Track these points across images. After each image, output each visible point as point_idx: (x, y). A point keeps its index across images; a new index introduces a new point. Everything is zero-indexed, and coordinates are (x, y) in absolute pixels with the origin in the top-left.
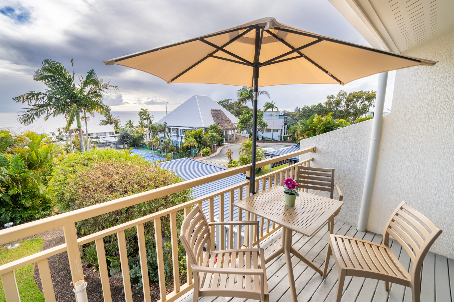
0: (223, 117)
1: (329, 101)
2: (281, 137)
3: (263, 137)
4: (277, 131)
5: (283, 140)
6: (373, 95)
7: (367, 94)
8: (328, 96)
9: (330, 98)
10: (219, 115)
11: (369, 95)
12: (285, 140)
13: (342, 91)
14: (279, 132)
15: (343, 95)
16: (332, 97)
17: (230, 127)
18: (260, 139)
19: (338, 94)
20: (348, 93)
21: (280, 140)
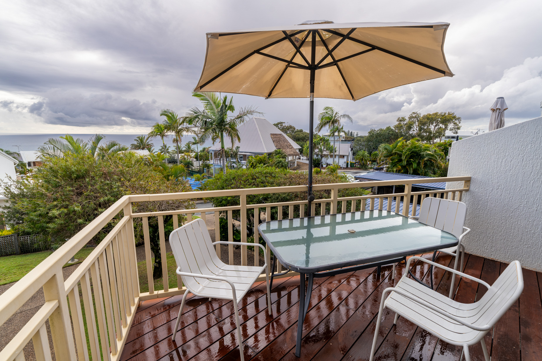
0: (284, 142)
1: (400, 124)
2: (347, 164)
3: (327, 164)
4: (343, 156)
5: (349, 166)
6: (450, 117)
7: (443, 116)
8: (398, 119)
9: (401, 121)
10: (280, 140)
11: (446, 117)
12: (351, 167)
13: (414, 113)
14: (346, 158)
15: (416, 117)
16: (403, 119)
17: (292, 153)
18: (324, 166)
19: (409, 116)
20: (422, 116)
21: (346, 167)
